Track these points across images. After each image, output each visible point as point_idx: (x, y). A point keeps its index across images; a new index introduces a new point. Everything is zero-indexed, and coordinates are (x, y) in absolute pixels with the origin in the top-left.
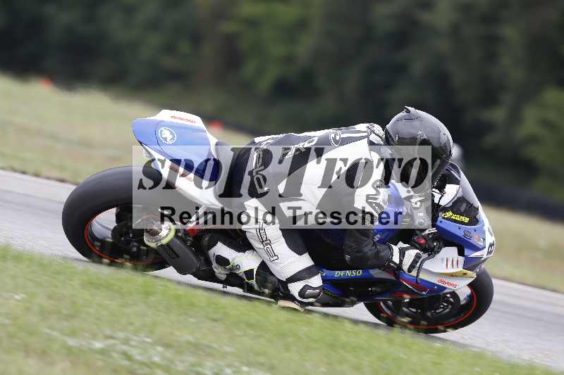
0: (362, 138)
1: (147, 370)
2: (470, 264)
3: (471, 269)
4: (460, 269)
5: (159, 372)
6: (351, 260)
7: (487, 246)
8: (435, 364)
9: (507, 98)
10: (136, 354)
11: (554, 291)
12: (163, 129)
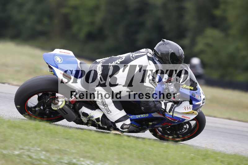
0: (145, 55)
1: (39, 162)
2: (195, 108)
3: (196, 110)
4: (191, 110)
5: (44, 163)
6: (144, 109)
7: (202, 100)
8: (164, 152)
9: (190, 34)
10: (34, 156)
11: (215, 117)
12: (56, 57)
